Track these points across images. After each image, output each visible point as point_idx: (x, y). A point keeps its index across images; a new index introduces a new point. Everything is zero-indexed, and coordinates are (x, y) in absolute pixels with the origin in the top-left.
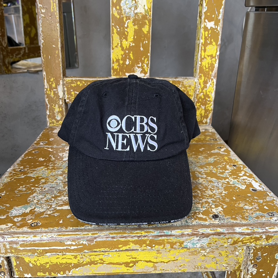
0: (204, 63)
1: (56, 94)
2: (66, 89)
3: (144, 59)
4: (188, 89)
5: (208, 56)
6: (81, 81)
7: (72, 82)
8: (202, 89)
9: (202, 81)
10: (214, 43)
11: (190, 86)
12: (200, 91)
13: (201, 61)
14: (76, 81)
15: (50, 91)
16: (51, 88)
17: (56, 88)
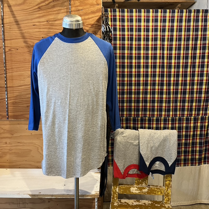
0: (166, 183)
1: (116, 191)
2: (119, 189)
3: (146, 180)
4: (162, 191)
5: (168, 180)
6: (124, 187)
7: (121, 187)
8: (167, 191)
9: (166, 188)
10: (170, 177)
11: (162, 190)
12: (166, 192)
13: (166, 182)
14: (123, 186)
15: (114, 190)
16: (114, 189)
17: (116, 189)
